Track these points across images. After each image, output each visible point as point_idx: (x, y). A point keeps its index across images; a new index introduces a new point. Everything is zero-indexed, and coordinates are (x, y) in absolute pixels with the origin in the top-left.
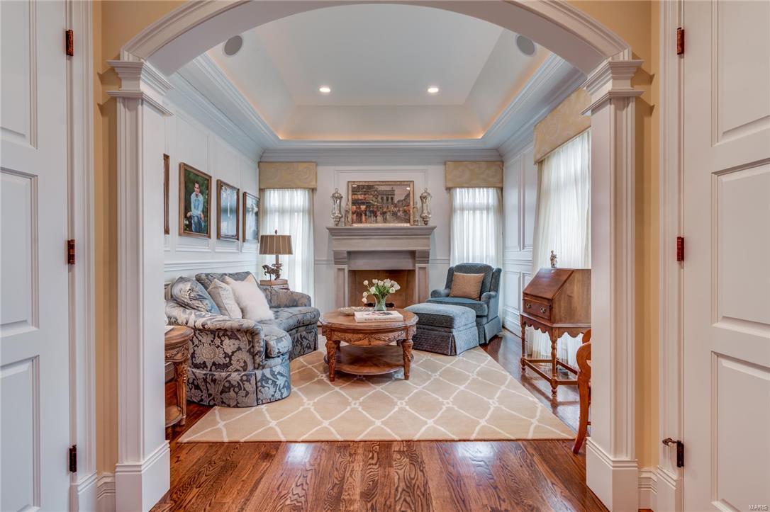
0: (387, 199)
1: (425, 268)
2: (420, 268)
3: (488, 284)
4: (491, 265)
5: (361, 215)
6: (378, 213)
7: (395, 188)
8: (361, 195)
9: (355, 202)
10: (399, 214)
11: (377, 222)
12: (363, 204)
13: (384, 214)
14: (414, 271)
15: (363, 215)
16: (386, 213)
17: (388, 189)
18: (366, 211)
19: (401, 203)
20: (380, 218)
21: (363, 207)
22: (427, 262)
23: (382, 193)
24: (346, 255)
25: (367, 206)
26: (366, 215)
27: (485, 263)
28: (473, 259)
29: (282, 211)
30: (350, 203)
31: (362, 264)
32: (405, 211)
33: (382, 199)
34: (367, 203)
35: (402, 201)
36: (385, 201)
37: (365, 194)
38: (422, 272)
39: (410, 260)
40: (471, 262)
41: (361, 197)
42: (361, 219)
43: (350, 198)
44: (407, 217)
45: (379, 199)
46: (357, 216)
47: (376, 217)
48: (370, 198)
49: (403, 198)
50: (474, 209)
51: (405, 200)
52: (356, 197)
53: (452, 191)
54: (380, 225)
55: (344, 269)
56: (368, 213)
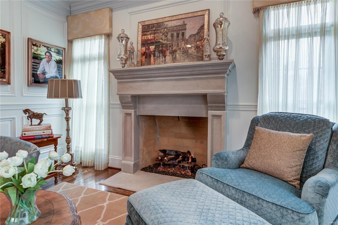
0: (178, 36)
1: (219, 117)
2: (214, 116)
3: (321, 154)
4: (326, 116)
5: (150, 56)
6: (168, 53)
7: (186, 21)
8: (150, 34)
9: (145, 43)
10: (190, 51)
11: (165, 62)
12: (152, 44)
13: (173, 52)
14: (206, 119)
15: (152, 56)
16: (175, 51)
17: (179, 24)
18: (154, 51)
19: (193, 39)
20: (168, 58)
21: (152, 48)
22: (223, 108)
23: (173, 29)
24: (130, 99)
25: (156, 46)
26: (154, 56)
27: (315, 113)
28: (294, 106)
29: (84, 60)
30: (140, 45)
31: (150, 109)
32: (197, 47)
33: (172, 36)
34: (156, 42)
35: (194, 35)
36: (175, 38)
37: (155, 34)
38: (216, 121)
39: (203, 106)
40: (290, 110)
41: (150, 37)
42: (150, 61)
43: (140, 39)
44: (200, 55)
45: (169, 36)
46: (146, 58)
47: (165, 57)
48: (160, 37)
49: (195, 32)
50: (298, 34)
51: (198, 33)
52: (145, 37)
53: (261, 12)
54: (170, 64)
55: (130, 114)
56: (156, 53)
